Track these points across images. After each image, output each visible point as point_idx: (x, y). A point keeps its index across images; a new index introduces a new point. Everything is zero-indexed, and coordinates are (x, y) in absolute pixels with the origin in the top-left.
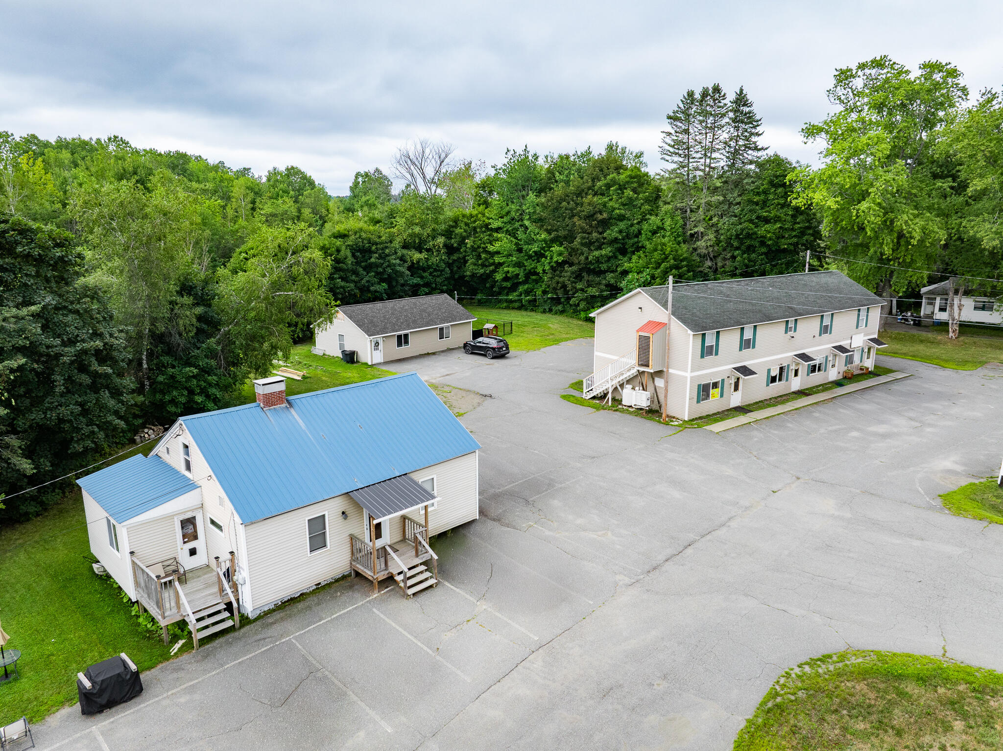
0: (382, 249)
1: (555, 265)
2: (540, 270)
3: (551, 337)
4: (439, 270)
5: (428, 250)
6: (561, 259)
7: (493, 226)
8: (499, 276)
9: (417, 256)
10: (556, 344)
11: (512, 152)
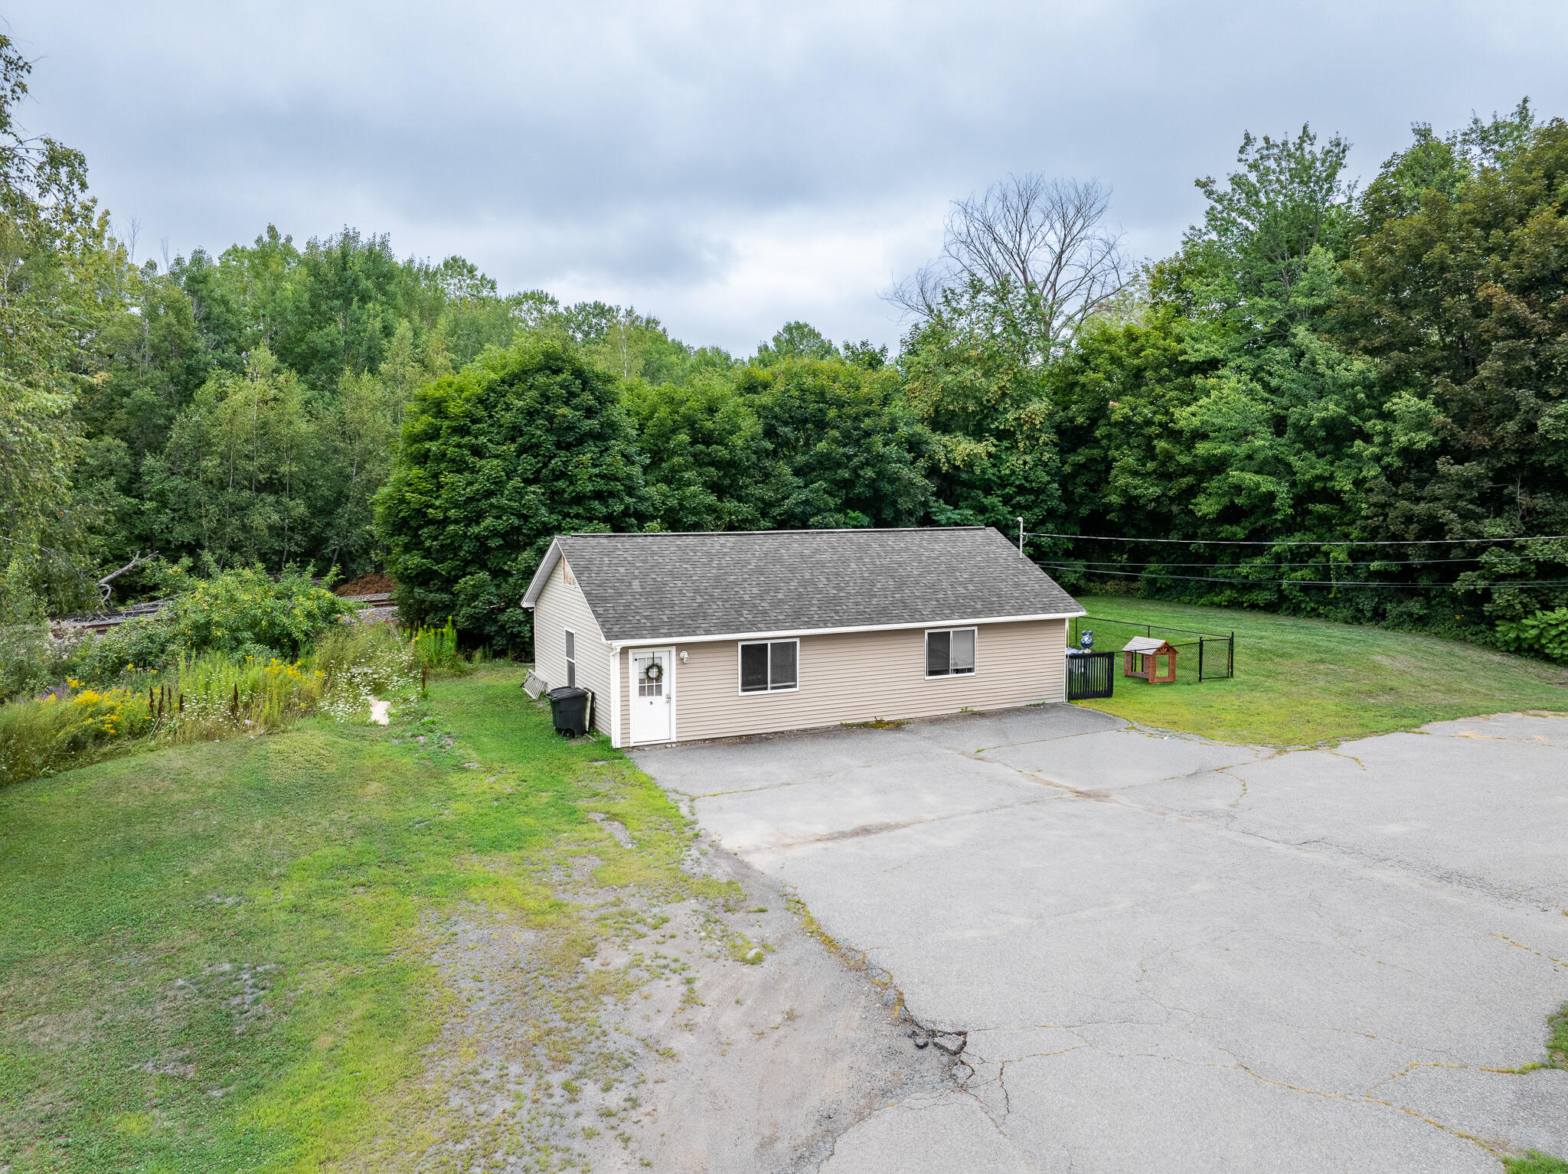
0: (857, 419)
1: (1397, 463)
2: (1344, 483)
3: (1384, 699)
4: (1031, 491)
5: (1001, 435)
6: (1423, 439)
7: (1193, 358)
8: (1206, 506)
9: (963, 447)
10: (1407, 729)
11: (1261, 143)
